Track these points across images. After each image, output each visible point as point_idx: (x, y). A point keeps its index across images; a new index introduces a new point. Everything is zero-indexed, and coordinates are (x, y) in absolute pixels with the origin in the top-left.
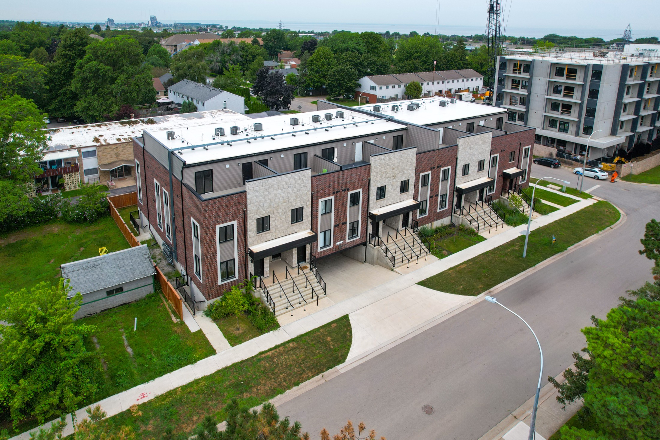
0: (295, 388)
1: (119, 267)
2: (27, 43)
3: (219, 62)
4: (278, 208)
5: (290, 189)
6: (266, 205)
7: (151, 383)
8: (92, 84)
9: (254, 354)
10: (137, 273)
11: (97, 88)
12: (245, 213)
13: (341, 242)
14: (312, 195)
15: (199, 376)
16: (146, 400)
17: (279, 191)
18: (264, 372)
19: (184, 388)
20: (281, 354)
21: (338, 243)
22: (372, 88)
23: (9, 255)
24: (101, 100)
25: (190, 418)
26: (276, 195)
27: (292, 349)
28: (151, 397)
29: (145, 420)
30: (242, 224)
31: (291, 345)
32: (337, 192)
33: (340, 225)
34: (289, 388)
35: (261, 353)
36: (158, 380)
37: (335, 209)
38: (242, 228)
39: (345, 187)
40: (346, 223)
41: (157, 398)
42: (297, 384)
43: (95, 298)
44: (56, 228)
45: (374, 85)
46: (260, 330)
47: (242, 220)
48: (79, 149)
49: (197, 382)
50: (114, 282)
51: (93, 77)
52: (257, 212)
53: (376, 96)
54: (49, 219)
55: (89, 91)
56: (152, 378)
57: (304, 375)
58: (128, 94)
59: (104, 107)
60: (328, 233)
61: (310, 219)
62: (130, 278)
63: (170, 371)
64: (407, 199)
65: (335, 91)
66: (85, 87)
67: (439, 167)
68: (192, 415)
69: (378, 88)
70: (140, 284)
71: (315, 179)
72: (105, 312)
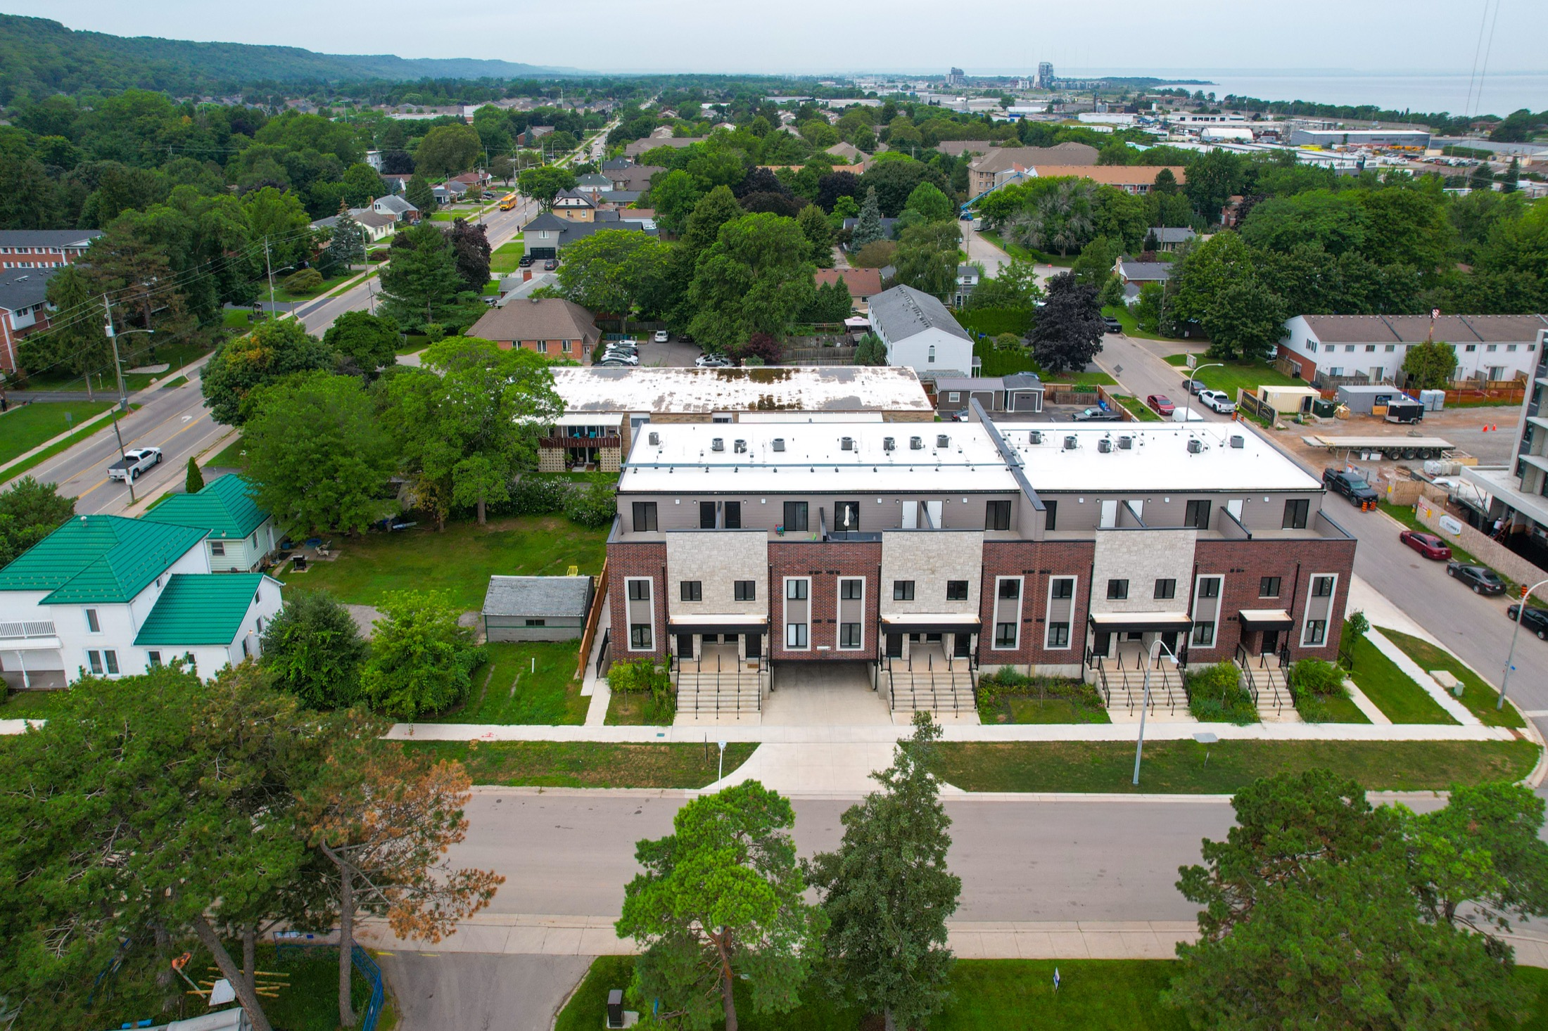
0: (623, 789)
1: (547, 596)
2: (708, 175)
3: (1039, 231)
4: (712, 574)
5: (732, 553)
6: (694, 567)
7: (505, 727)
8: (714, 292)
9: (616, 741)
10: (563, 608)
11: (720, 301)
12: (664, 570)
13: (827, 648)
14: (770, 569)
15: (548, 739)
16: (488, 740)
17: (715, 552)
18: (610, 762)
19: (526, 743)
20: (643, 753)
21: (819, 648)
22: (1311, 346)
23: (488, 547)
24: (725, 319)
25: (509, 771)
26: (710, 557)
27: (661, 752)
28: (494, 739)
29: (476, 755)
30: (660, 582)
31: (663, 748)
32: (817, 573)
33: (824, 622)
34: (618, 786)
35: (625, 743)
36: (513, 727)
37: (813, 597)
38: (661, 589)
39: (832, 568)
40: (835, 621)
41: (498, 742)
42: (629, 787)
43: (513, 624)
44: (552, 524)
45: (1314, 339)
46: (647, 720)
47: (660, 577)
48: (626, 415)
49: (543, 743)
50: (535, 611)
51: (717, 281)
52: (681, 572)
53: (1315, 365)
54: (550, 511)
55: (709, 303)
56: (509, 723)
57: (645, 782)
58: (766, 316)
59: (728, 333)
60: (801, 628)
61: (766, 600)
62: (553, 612)
63: (527, 723)
64: (964, 611)
65: (1219, 341)
66: (704, 296)
67: (1045, 572)
68: (513, 769)
69: (1321, 347)
70: (564, 624)
71: (774, 548)
72: (523, 643)
